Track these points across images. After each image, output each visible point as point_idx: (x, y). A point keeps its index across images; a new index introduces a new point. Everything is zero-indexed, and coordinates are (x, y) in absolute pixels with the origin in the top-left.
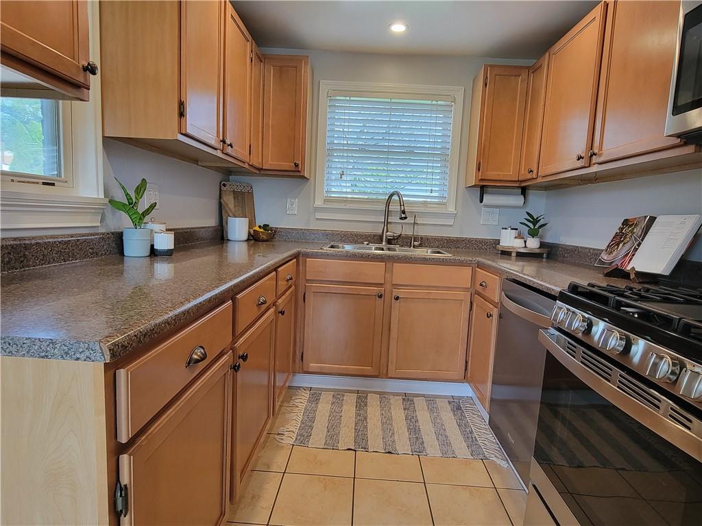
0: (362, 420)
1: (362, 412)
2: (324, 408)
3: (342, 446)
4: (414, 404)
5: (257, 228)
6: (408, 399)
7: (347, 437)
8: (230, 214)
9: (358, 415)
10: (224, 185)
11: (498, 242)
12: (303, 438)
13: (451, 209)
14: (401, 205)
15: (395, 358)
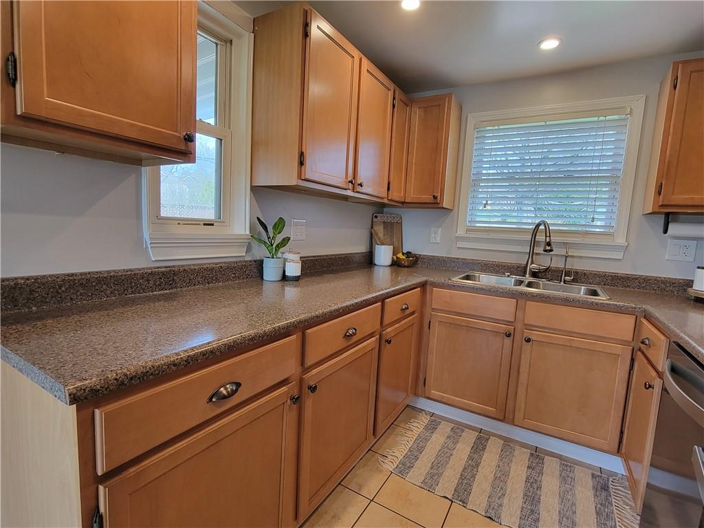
0: (473, 465)
1: (476, 456)
2: (438, 439)
3: (440, 490)
4: (543, 464)
5: (400, 255)
6: (537, 455)
7: (448, 482)
8: (378, 243)
9: (470, 458)
10: (376, 217)
12: (404, 468)
13: (621, 240)
14: (546, 237)
15: (524, 406)
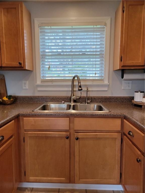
5: (4, 99)
11: (133, 98)
13: (106, 82)
14: (79, 83)
15: (78, 173)
